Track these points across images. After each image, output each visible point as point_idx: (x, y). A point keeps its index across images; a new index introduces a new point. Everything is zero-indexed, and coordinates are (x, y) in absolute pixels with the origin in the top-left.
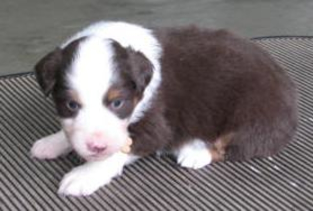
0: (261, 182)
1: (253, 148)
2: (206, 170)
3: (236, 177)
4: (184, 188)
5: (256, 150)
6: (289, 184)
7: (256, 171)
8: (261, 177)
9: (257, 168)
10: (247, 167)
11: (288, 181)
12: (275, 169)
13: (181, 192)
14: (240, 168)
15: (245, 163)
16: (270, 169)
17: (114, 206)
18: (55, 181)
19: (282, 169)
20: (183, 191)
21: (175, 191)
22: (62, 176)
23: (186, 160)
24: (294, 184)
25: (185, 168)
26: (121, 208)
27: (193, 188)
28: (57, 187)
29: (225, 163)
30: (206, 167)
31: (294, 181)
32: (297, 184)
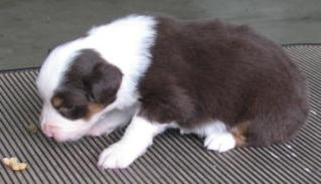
0: (279, 167)
1: (270, 134)
2: (231, 153)
3: (257, 161)
4: (209, 167)
5: (272, 136)
6: (303, 169)
7: (276, 157)
8: (278, 161)
9: (277, 155)
10: (268, 153)
11: (303, 167)
12: (292, 156)
13: (206, 171)
14: (261, 153)
15: (265, 149)
16: (288, 156)
17: (145, 179)
18: (96, 154)
19: (299, 156)
20: (208, 169)
21: (202, 170)
22: (102, 150)
23: (212, 144)
24: (308, 170)
25: (212, 151)
26: (152, 181)
27: (217, 168)
28: (97, 160)
29: (248, 148)
30: (231, 150)
31: (307, 167)
32: (310, 169)
